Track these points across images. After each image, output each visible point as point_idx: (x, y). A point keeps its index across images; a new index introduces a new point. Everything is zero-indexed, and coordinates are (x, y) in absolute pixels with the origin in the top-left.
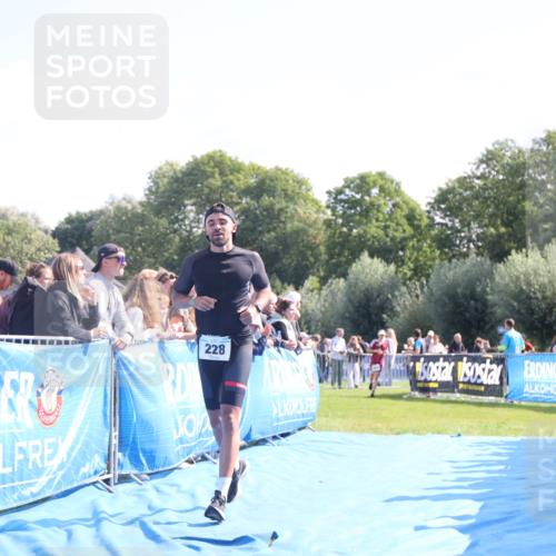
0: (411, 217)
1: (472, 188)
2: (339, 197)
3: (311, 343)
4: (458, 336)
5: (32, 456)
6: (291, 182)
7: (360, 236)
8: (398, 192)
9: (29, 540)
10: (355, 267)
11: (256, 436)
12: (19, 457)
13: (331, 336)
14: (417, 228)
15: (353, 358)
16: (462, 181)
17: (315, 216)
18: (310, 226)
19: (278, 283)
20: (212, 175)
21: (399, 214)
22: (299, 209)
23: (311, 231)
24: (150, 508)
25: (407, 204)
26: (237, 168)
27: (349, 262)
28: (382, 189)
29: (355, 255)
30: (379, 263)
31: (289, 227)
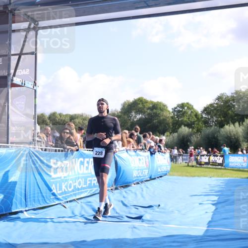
0: (196, 115)
1: (214, 107)
2: (176, 110)
3: (168, 151)
4: (210, 149)
5: (93, 182)
6: (162, 106)
7: (182, 121)
8: (192, 108)
9: (91, 206)
10: (180, 130)
11: (153, 177)
12: (88, 182)
13: (173, 149)
14: (198, 118)
15: (180, 155)
16: (211, 105)
17: (168, 115)
18: (167, 118)
19: (158, 134)
20: (139, 104)
21: (193, 114)
22: (164, 113)
23: (168, 119)
24: (124, 197)
25: (195, 111)
26: (146, 102)
27: (178, 128)
28: (188, 108)
29: (180, 126)
30: (186, 128)
31: (161, 118)
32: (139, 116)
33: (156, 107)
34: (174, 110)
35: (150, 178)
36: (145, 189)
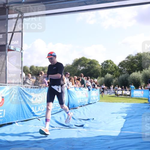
0: (115, 67)
1: (125, 62)
2: (104, 64)
5: (56, 106)
6: (95, 62)
7: (106, 70)
8: (113, 63)
9: (54, 119)
10: (106, 76)
12: (54, 106)
14: (116, 69)
16: (124, 61)
17: (99, 67)
19: (93, 78)
20: (83, 60)
21: (113, 67)
22: (97, 66)
23: (99, 70)
25: (114, 65)
26: (87, 59)
28: (110, 63)
29: (106, 74)
30: (110, 75)
31: (95, 69)
32: (82, 68)
33: (92, 63)
34: (102, 64)
35: (89, 103)
36: (85, 109)
